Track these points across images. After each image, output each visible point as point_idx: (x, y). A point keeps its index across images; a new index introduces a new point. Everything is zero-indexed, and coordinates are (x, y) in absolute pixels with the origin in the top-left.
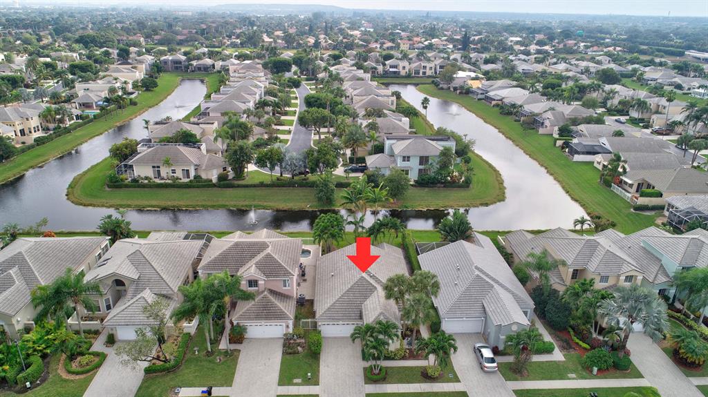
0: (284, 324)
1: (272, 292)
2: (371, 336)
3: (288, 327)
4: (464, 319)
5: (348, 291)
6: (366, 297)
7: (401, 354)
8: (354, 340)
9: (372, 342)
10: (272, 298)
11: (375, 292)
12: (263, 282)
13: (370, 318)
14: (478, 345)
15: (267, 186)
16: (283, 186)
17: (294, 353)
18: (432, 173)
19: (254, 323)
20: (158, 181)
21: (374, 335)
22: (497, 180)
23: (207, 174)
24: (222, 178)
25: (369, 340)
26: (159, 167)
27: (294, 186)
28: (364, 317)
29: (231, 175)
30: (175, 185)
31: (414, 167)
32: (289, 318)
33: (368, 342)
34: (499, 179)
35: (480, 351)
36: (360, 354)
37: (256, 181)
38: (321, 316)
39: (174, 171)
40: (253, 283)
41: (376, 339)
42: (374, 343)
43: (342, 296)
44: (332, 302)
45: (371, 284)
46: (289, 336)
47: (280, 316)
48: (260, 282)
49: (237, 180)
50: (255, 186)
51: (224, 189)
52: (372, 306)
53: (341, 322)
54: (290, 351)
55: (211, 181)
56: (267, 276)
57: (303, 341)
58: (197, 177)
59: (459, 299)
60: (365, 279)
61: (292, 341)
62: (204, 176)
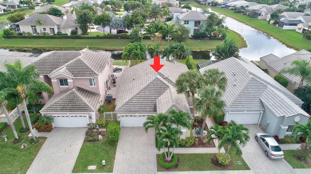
0: (87, 115)
1: (80, 89)
2: (164, 125)
3: (90, 118)
4: (245, 112)
5: (144, 88)
6: (160, 94)
7: (192, 142)
8: (147, 129)
9: (164, 131)
10: (78, 94)
11: (168, 90)
12: (72, 81)
13: (163, 109)
14: (259, 134)
15: (101, 38)
16: (111, 38)
17: (94, 141)
18: (202, 31)
19: (60, 114)
20: (35, 35)
21: (167, 124)
22: (240, 38)
23: (65, 31)
24: (74, 33)
25: (162, 129)
26: (35, 26)
27: (118, 38)
28: (158, 109)
29: (80, 32)
30: (45, 37)
31: (191, 27)
32: (91, 110)
33: (161, 131)
34: (241, 37)
35: (264, 140)
36: (153, 141)
37: (95, 35)
38: (120, 108)
39: (45, 29)
40: (63, 82)
41: (169, 128)
42: (167, 133)
43: (139, 92)
44: (130, 98)
45: (164, 84)
46: (92, 126)
47: (84, 108)
48: (68, 81)
49: (83, 35)
50: (94, 38)
51: (74, 39)
52: (165, 101)
53: (137, 114)
54: (91, 138)
55: (67, 34)
56: (75, 76)
57: (104, 130)
58: (59, 33)
59: (239, 95)
60: (159, 80)
61: (95, 130)
62: (63, 32)
